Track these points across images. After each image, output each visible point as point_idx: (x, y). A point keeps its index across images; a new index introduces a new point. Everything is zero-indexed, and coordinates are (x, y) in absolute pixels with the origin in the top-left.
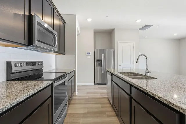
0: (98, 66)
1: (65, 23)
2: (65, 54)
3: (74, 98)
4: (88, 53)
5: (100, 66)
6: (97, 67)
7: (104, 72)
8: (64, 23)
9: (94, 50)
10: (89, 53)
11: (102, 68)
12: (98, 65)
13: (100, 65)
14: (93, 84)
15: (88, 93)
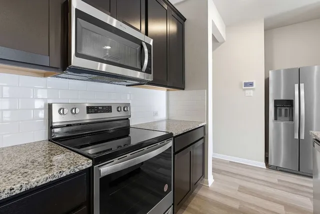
0: (278, 118)
1: (185, 20)
2: (183, 89)
3: (201, 192)
4: (246, 84)
5: (288, 118)
6: (276, 119)
7: (302, 137)
8: (182, 21)
9: (267, 73)
10: (251, 84)
11: (293, 125)
12: (280, 115)
13: (286, 116)
14: (262, 165)
15: (242, 189)
